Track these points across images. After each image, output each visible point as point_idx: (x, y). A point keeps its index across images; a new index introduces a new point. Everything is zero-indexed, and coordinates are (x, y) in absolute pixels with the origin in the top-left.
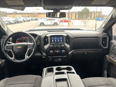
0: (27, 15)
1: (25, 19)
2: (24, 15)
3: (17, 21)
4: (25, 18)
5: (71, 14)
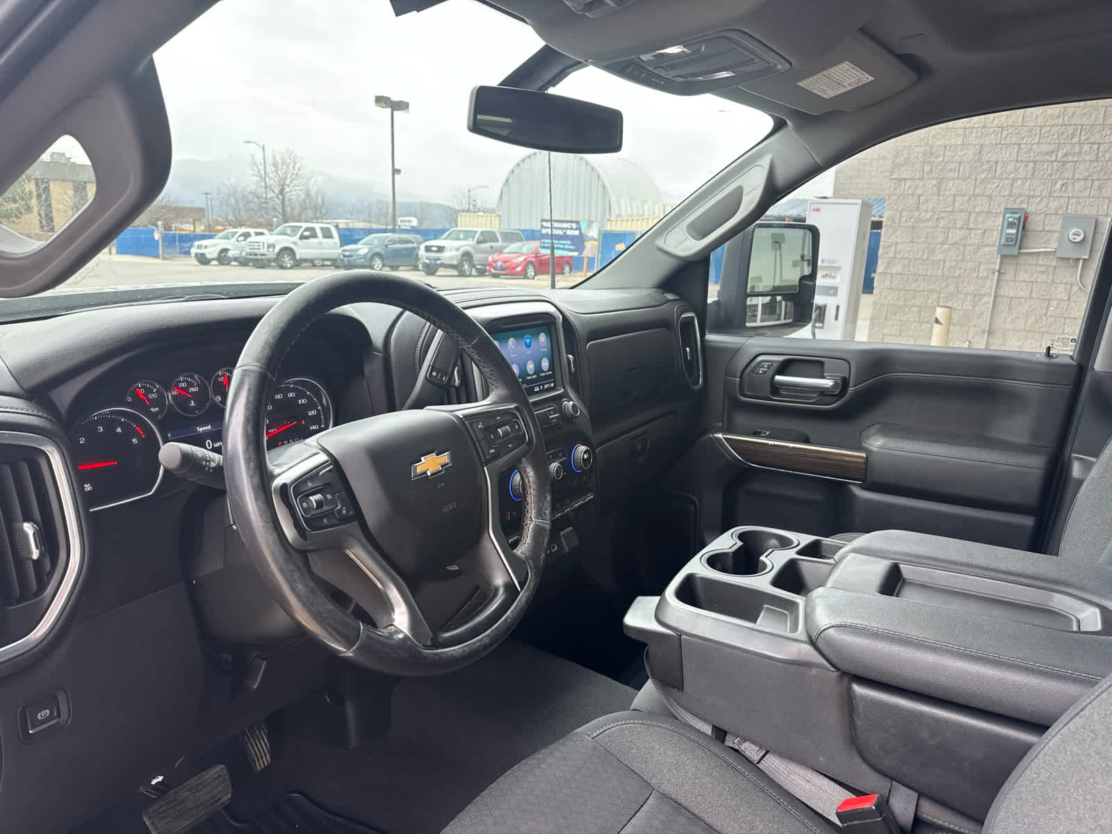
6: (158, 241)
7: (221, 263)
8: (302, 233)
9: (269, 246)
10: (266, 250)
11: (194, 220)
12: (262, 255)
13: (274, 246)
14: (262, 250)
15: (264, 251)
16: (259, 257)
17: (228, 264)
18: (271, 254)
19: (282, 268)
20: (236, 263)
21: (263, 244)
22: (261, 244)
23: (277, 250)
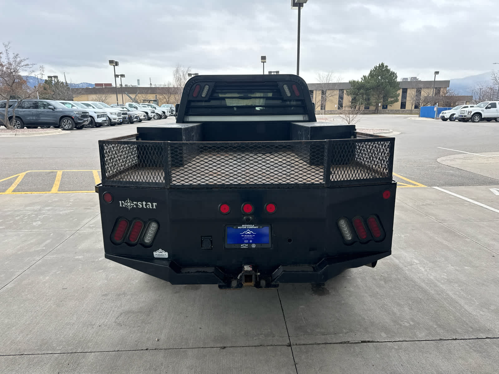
0: (151, 97)
1: (149, 110)
2: (141, 97)
3: (127, 116)
4: (150, 108)
5: (323, 93)
6: (435, 111)
7: (451, 120)
8: (488, 106)
9: (469, 112)
10: (467, 114)
11: (466, 102)
12: (465, 116)
13: (471, 112)
14: (465, 114)
15: (466, 114)
16: (463, 117)
17: (454, 121)
18: (469, 116)
19: (474, 122)
20: (457, 120)
21: (466, 111)
22: (465, 112)
23: (472, 114)
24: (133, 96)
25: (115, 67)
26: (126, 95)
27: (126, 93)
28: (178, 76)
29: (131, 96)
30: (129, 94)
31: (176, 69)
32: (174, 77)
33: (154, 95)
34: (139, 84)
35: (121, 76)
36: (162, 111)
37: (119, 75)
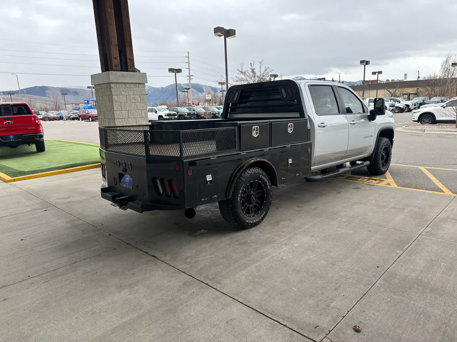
0: (412, 90)
24: (392, 91)
25: (366, 66)
26: (385, 90)
27: (386, 88)
28: (446, 67)
29: (391, 91)
30: (389, 89)
31: (446, 59)
32: (441, 67)
33: (415, 89)
34: (405, 78)
35: (378, 73)
36: (405, 105)
37: (377, 72)
